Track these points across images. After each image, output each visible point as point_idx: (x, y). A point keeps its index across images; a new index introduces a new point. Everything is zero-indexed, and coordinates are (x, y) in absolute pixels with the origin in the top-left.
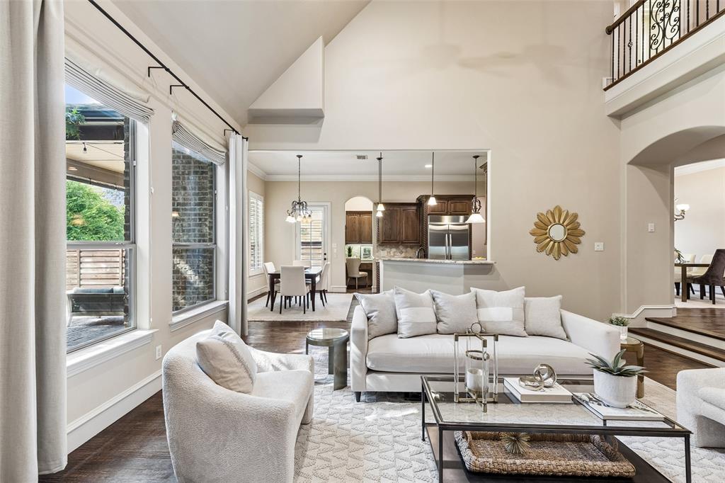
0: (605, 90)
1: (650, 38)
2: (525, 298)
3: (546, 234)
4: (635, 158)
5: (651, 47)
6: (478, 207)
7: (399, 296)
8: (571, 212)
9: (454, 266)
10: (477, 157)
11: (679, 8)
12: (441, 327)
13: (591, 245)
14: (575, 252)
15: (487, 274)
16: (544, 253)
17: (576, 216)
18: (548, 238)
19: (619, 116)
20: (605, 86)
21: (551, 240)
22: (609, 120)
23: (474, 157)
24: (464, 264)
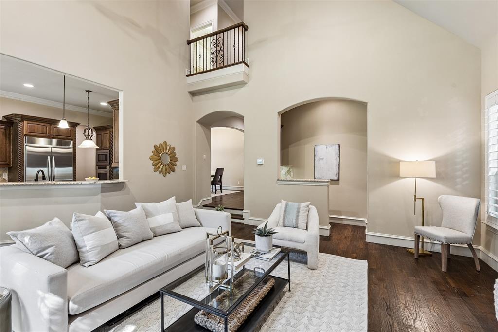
0: (187, 76)
1: (210, 59)
2: (177, 204)
3: (159, 159)
4: (200, 119)
5: (210, 63)
6: (91, 135)
7: (82, 222)
8: (172, 146)
9: (93, 186)
10: (90, 92)
11: (223, 50)
12: (124, 242)
13: (181, 167)
14: (174, 171)
15: (120, 191)
16: (158, 172)
17: (174, 149)
18: (160, 162)
19: (193, 94)
20: (187, 75)
21: (162, 164)
22: (188, 95)
23: (87, 91)
24: (102, 184)
